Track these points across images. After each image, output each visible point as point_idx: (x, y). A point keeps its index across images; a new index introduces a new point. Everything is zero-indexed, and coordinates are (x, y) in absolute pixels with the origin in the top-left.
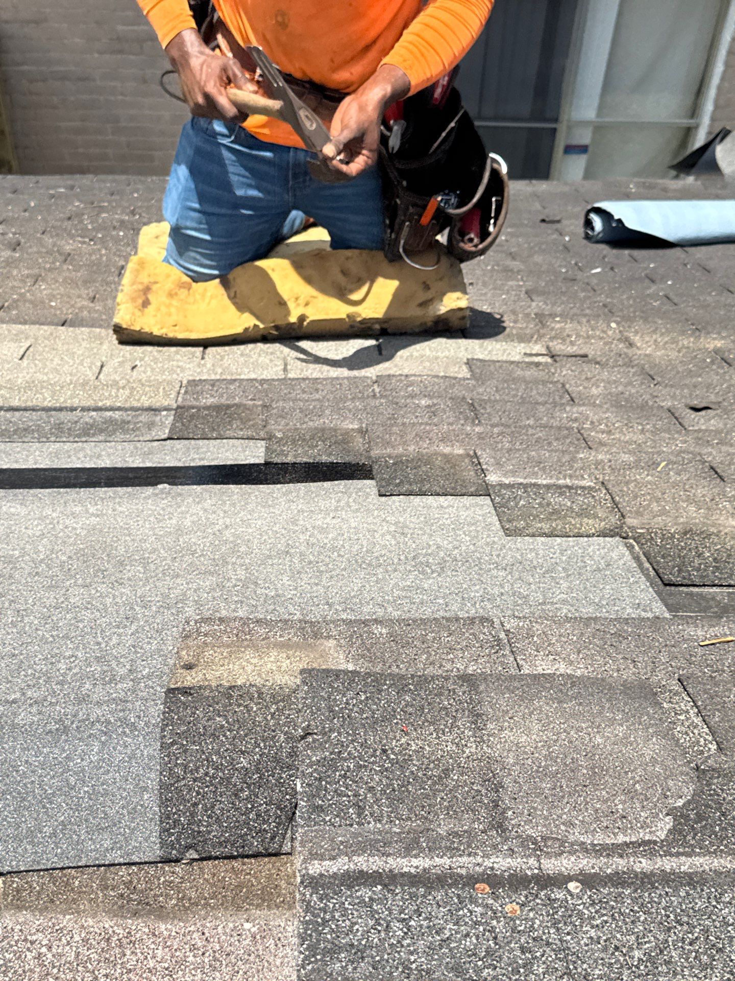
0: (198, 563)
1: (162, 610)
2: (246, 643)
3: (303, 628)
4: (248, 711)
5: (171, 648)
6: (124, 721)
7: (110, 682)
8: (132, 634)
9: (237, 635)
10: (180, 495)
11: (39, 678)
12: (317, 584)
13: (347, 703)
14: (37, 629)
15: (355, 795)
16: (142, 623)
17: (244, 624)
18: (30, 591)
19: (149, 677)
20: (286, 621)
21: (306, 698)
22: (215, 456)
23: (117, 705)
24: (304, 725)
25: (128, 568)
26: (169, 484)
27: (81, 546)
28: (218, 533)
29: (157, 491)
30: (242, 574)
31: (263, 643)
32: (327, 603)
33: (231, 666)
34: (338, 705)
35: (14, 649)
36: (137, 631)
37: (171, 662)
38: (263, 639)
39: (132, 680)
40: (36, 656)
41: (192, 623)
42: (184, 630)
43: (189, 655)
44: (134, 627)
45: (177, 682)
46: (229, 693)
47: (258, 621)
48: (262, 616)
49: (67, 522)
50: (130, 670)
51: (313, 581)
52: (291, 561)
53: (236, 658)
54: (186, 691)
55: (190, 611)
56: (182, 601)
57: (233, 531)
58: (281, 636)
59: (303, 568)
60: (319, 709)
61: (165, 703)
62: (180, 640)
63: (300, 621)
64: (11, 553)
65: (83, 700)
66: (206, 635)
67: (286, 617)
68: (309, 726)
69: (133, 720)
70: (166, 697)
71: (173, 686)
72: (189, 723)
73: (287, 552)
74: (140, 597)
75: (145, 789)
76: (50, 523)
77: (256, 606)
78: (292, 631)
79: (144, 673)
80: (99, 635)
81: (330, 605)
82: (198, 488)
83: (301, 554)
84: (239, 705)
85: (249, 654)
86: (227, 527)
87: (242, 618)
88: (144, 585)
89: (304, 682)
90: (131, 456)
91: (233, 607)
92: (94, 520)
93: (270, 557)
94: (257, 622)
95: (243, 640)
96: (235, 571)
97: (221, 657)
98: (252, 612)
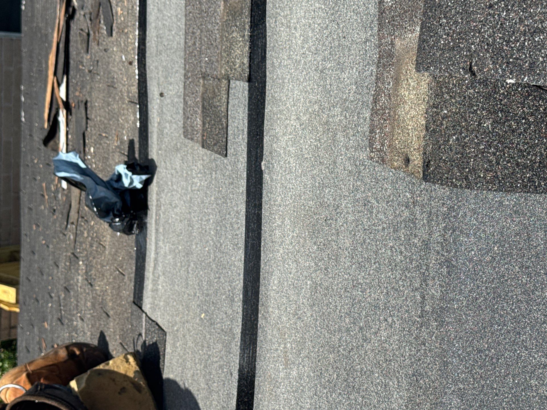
0: (325, 145)
1: (360, 177)
2: (392, 113)
3: (384, 65)
4: (447, 117)
5: (391, 173)
6: (446, 216)
7: (414, 223)
8: (378, 203)
9: (385, 120)
10: (271, 153)
11: (406, 276)
12: (350, 50)
13: (448, 35)
14: (369, 274)
15: (525, 35)
16: (370, 194)
17: (376, 113)
18: (339, 275)
19: (412, 193)
20: (377, 79)
21: (441, 68)
22: (241, 122)
23: (432, 220)
24: (462, 73)
25: (326, 200)
26: (262, 160)
27: (307, 234)
28: (303, 127)
29: (267, 171)
30: (338, 110)
31: (393, 99)
32: (365, 42)
33: (410, 127)
34: (449, 43)
35: (382, 293)
36: (376, 199)
37: (402, 174)
38: (390, 99)
39: (414, 207)
40: (389, 277)
41: (372, 155)
42: (377, 162)
43: (398, 160)
44: (373, 201)
45: (419, 172)
46: (431, 132)
47: (375, 101)
48: (372, 98)
49: (288, 242)
50: (406, 207)
51: (346, 53)
52: (329, 69)
53: (403, 122)
54: (427, 165)
55: (363, 156)
56: (355, 161)
57: (302, 114)
58: (389, 84)
59: (335, 60)
60: (450, 59)
61: (434, 183)
62: (385, 166)
63: (378, 67)
64: (308, 287)
65: (426, 245)
66: (383, 145)
67: (374, 78)
68: (463, 69)
69: (446, 209)
70: (429, 181)
71: (421, 176)
72: (452, 165)
73: (322, 72)
74: (350, 193)
75: (501, 203)
76: (288, 255)
77: (363, 102)
78: (386, 74)
79: (409, 196)
80: (377, 228)
81: (367, 40)
82: (266, 139)
83: (324, 60)
84: (442, 124)
85: (401, 112)
86: (298, 118)
87: (372, 115)
88: (341, 189)
89: (427, 69)
90: (239, 188)
91: (362, 121)
92: (287, 221)
93: (324, 86)
94: (375, 102)
95: (389, 116)
96: (334, 116)
97: (401, 135)
98: (367, 106)
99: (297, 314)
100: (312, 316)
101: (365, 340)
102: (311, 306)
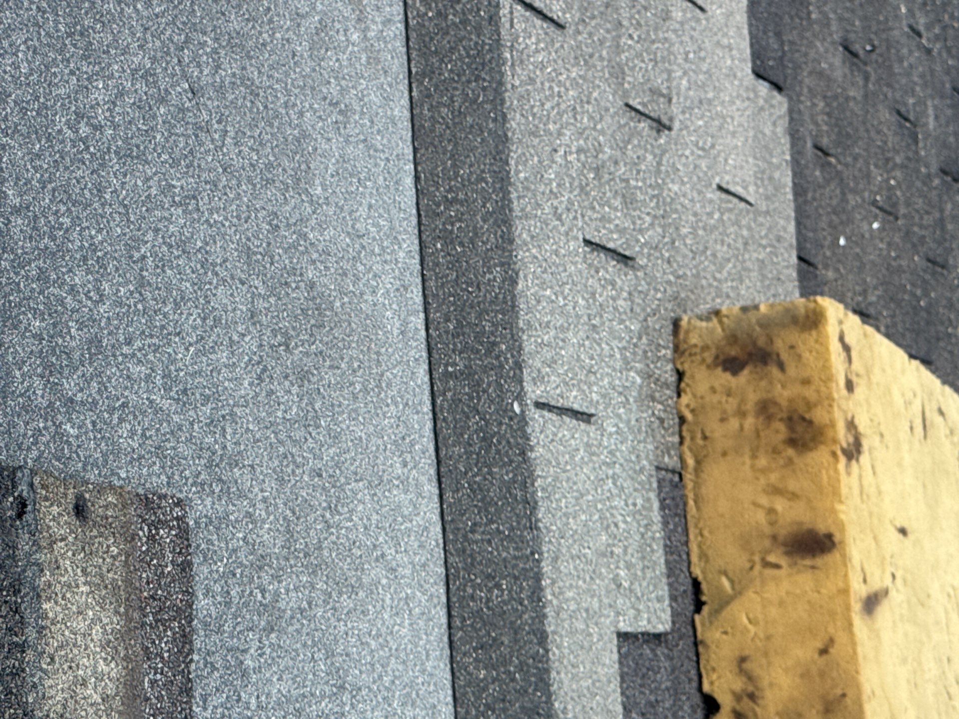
0: (311, 518)
1: (207, 454)
2: (136, 615)
5: (123, 475)
7: (46, 365)
8: (151, 402)
9: (152, 597)
11: (53, 238)
14: (156, 230)
16: (176, 418)
17: (179, 611)
18: (238, 217)
19: (59, 435)
20: (187, 691)
25: (295, 390)
27: (337, 305)
28: (377, 553)
30: (290, 602)
31: (138, 648)
33: (84, 589)
35: (115, 191)
36: (157, 409)
37: (92, 476)
38: (145, 649)
39: (51, 404)
40: (100, 231)
42: (163, 497)
43: (106, 507)
44: (166, 404)
45: (46, 487)
46: (22, 587)
47: (185, 638)
48: (197, 644)
50: (71, 401)
52: (323, 697)
53: (103, 598)
54: (26, 507)
55: (204, 507)
56: (225, 491)
57: (384, 581)
58: (153, 683)
62: (141, 491)
64: (317, 182)
66: (151, 538)
67: (198, 692)
73: (342, 687)
74: (232, 414)
77: (219, 631)
78: (166, 704)
79: (68, 427)
80: (149, 341)
85: (111, 621)
86: (393, 570)
87: (191, 605)
88: (258, 420)
91: (217, 588)
93: (330, 654)
94: (184, 636)
95: (142, 609)
96: (296, 589)
97: (105, 569)
98: (206, 625)
99: (341, 112)
100: (301, 114)
101: (148, 74)
102: (304, 135)
